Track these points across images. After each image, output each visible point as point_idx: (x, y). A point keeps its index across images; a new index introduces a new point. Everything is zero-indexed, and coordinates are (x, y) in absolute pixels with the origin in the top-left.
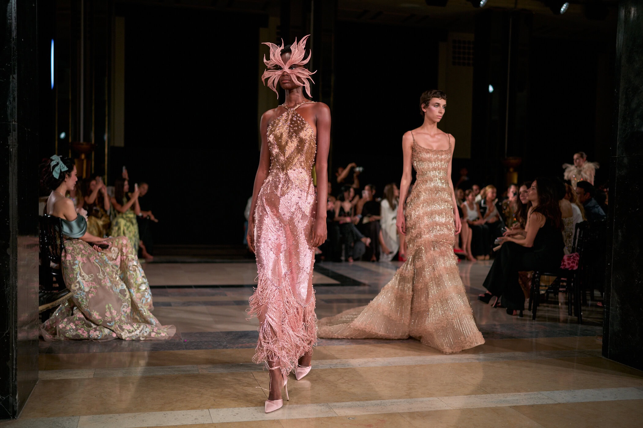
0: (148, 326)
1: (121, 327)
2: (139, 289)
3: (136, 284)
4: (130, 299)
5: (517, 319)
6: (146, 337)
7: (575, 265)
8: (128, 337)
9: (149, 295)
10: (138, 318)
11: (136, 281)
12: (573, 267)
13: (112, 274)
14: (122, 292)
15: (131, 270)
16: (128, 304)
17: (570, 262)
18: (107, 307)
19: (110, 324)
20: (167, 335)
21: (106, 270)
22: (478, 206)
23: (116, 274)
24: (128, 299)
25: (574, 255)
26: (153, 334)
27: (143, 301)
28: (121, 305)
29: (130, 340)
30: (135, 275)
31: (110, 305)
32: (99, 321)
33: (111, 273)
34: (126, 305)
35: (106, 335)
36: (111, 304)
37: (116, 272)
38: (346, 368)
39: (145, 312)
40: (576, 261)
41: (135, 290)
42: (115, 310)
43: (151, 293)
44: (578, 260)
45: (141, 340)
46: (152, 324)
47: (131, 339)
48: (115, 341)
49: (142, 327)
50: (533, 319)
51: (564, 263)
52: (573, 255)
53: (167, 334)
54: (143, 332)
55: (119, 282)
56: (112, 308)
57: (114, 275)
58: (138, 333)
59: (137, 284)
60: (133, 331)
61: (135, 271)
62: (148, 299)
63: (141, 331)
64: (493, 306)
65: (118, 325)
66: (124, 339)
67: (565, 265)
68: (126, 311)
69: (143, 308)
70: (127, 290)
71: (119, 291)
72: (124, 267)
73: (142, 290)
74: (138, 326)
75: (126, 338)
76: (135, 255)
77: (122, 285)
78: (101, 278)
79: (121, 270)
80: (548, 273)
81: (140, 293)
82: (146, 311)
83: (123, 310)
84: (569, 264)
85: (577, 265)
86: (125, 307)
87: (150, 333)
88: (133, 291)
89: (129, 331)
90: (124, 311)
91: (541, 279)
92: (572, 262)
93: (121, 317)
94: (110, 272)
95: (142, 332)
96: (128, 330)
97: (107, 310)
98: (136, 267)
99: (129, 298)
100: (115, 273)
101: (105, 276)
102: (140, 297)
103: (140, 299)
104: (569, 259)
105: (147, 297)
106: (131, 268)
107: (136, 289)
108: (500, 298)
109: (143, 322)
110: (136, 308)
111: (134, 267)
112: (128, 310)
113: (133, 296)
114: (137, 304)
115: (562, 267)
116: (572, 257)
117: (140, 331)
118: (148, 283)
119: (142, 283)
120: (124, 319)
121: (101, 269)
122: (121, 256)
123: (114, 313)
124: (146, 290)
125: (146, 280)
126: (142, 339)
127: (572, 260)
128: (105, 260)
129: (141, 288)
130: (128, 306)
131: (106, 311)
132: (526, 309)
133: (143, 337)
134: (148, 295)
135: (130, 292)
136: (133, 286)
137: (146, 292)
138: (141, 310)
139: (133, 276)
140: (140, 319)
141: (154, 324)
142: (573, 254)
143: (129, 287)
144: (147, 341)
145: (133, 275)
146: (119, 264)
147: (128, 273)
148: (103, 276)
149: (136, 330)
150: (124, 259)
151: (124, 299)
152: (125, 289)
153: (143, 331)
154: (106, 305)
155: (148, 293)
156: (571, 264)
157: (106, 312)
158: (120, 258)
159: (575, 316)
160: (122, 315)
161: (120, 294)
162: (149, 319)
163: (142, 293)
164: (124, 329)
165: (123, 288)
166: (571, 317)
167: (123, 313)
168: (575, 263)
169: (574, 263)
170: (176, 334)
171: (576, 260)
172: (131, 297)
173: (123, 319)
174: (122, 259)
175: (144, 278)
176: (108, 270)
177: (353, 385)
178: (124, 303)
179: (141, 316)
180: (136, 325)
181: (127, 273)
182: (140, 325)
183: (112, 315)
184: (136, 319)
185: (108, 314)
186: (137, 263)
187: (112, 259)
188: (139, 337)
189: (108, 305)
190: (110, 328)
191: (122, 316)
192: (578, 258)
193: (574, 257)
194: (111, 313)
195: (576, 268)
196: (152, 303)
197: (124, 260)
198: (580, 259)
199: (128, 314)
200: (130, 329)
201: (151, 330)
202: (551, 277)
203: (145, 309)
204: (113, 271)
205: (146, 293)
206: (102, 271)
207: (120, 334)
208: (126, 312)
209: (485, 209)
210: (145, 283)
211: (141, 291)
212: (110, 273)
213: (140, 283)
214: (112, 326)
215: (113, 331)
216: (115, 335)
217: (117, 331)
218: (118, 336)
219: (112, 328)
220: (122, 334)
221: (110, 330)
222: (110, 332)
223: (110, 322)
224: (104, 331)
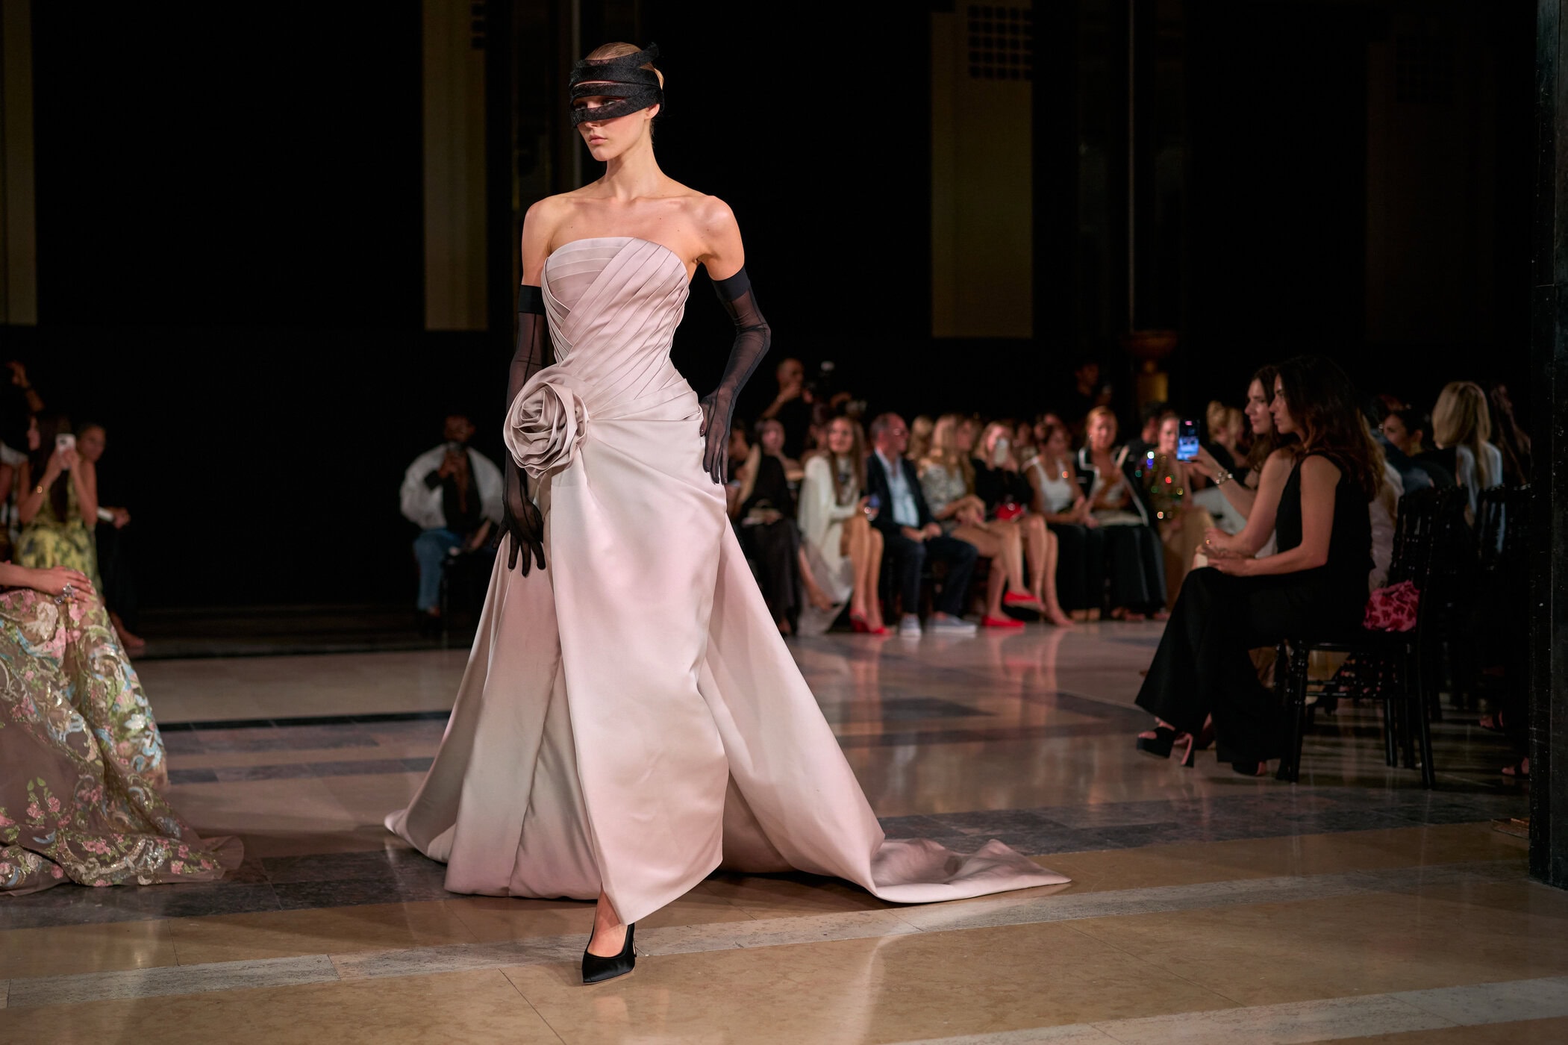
0: (158, 841)
1: (76, 848)
2: (124, 730)
3: (114, 714)
4: (99, 763)
6: (156, 875)
7: (1404, 617)
8: (100, 876)
9: (155, 745)
10: (126, 819)
11: (113, 704)
12: (1397, 623)
13: (42, 688)
15: (98, 672)
16: (96, 777)
17: (1390, 609)
18: (31, 788)
19: (45, 838)
20: (219, 867)
21: (24, 675)
22: (1072, 469)
23: (56, 686)
24: (93, 762)
25: (1402, 588)
26: (176, 866)
27: (136, 764)
28: (77, 780)
29: (107, 887)
30: (109, 688)
31: (41, 783)
32: (8, 831)
33: (40, 683)
34: (90, 780)
35: (31, 876)
36: (42, 779)
37: (54, 680)
38: (788, 947)
39: (148, 798)
40: (1407, 607)
41: (112, 733)
42: (57, 799)
43: (160, 741)
44: (1413, 603)
45: (140, 885)
46: (173, 836)
47: (110, 883)
48: (60, 890)
49: (141, 844)
51: (1374, 613)
52: (1397, 590)
53: (221, 864)
54: (146, 861)
55: (65, 710)
56: (46, 791)
57: (49, 691)
58: (131, 864)
59: (118, 716)
60: (113, 860)
61: (110, 673)
62: (153, 757)
63: (140, 856)
65: (67, 841)
66: (86, 883)
67: (1377, 619)
68: (90, 798)
69: (141, 786)
70: (90, 735)
71: (65, 740)
72: (76, 665)
73: (133, 733)
74: (131, 843)
75: (94, 880)
76: (109, 628)
77: (73, 721)
78: (10, 700)
79: (67, 675)
80: (1327, 644)
81: (128, 740)
82: (150, 794)
83: (78, 795)
84: (1386, 614)
85: (1410, 619)
86: (88, 787)
87: (167, 862)
88: (106, 734)
89: (102, 858)
90: (81, 798)
91: (1309, 661)
92: (1396, 611)
93: (74, 817)
94: (35, 681)
95: (142, 863)
96: (98, 857)
97: (32, 797)
98: (112, 662)
99: (97, 759)
100: (52, 682)
101: (24, 692)
102: (129, 752)
103: (130, 759)
104: (1387, 599)
105: (150, 753)
106: (97, 667)
107: (116, 729)
109: (141, 832)
110: (119, 788)
111: (107, 662)
112: (97, 793)
113: (110, 749)
114: (121, 773)
115: (1368, 625)
116: (1396, 594)
117: (135, 857)
118: (151, 709)
119: (132, 712)
120: (83, 822)
121: (9, 671)
122: (67, 629)
123: (55, 807)
124: (147, 733)
125: (143, 702)
126: (143, 881)
127: (1396, 603)
128: (18, 643)
129: (130, 724)
130: (96, 785)
131: (29, 799)
133: (146, 877)
134: (150, 746)
135: (99, 740)
136: (106, 720)
137: (147, 737)
138: (135, 793)
139: (105, 690)
140: (133, 819)
141: (178, 835)
142: (1398, 585)
143: (92, 726)
144: (159, 888)
145: (106, 687)
146: (60, 654)
147: (89, 681)
148: (15, 694)
149: (122, 855)
150: (76, 640)
151: (82, 764)
152: (85, 730)
153: (144, 857)
154: (29, 783)
155: (153, 740)
156: (1394, 616)
157: (28, 805)
158: (63, 637)
160: (76, 810)
161: (68, 747)
162: (161, 820)
163: (136, 741)
164: (88, 852)
165: (77, 730)
167: (79, 806)
168: (1406, 612)
169: (1403, 613)
170: (244, 863)
171: (1406, 603)
172: (104, 755)
173: (79, 824)
174: (70, 640)
175: (139, 694)
176: (30, 674)
177: (822, 998)
178: (81, 773)
179: (133, 812)
180: (124, 838)
181: (86, 682)
182: (135, 841)
183: (47, 814)
184: (119, 820)
185: (34, 811)
186: (117, 651)
187: (38, 638)
188: (135, 877)
189: (36, 784)
190: (45, 852)
191: (77, 818)
192: (1415, 598)
193: (1401, 594)
194: (44, 808)
195: (1407, 626)
196: (164, 771)
197: (74, 642)
198: (1420, 599)
200: (105, 853)
201: (171, 855)
202: (1330, 654)
203: (148, 790)
204: (44, 679)
205: (148, 742)
206: (10, 680)
207: (76, 870)
208: (89, 802)
209: (1090, 475)
210: (142, 710)
211: (129, 735)
212: (36, 685)
213: (126, 710)
214: (49, 845)
215: (53, 861)
216: (58, 874)
217: (65, 861)
218: (69, 875)
219: (50, 852)
220: (82, 869)
221: (44, 857)
222: (44, 863)
223: (42, 835)
224: (25, 862)
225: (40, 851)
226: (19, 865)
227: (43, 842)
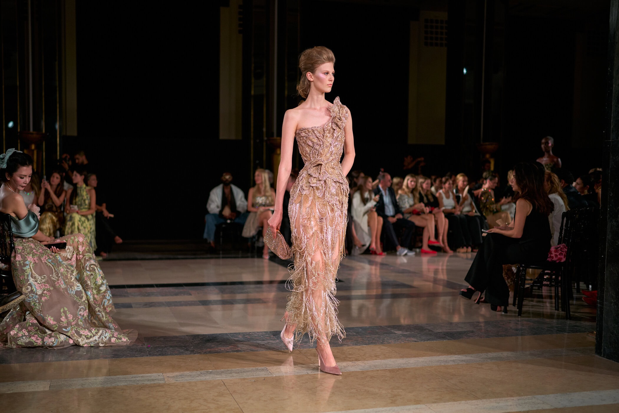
1: (78, 333)
2: (99, 290)
4: (86, 302)
5: (502, 315)
6: (106, 343)
7: (562, 257)
8: (86, 343)
9: (109, 296)
10: (97, 322)
11: (96, 281)
12: (560, 259)
13: (67, 275)
14: (78, 293)
15: (88, 271)
16: (85, 307)
18: (62, 310)
20: (128, 340)
21: (60, 270)
24: (84, 301)
25: (562, 246)
26: (113, 340)
28: (78, 308)
30: (94, 276)
31: (66, 309)
32: (54, 326)
34: (82, 308)
35: (62, 342)
36: (66, 307)
39: (103, 317)
42: (71, 314)
43: (111, 295)
45: (100, 346)
47: (89, 345)
50: (518, 315)
51: (552, 255)
55: (75, 283)
56: (67, 312)
57: (69, 275)
58: (97, 339)
59: (97, 285)
62: (109, 300)
64: (476, 302)
65: (74, 330)
66: (81, 345)
67: (553, 258)
68: (84, 315)
69: (100, 312)
70: (83, 292)
72: (80, 267)
73: (102, 292)
74: (97, 331)
76: (92, 254)
77: (78, 286)
78: (55, 279)
79: (77, 270)
84: (556, 256)
86: (82, 310)
87: (110, 338)
88: (89, 293)
90: (81, 315)
93: (77, 321)
94: (64, 272)
95: (101, 338)
98: (94, 266)
99: (86, 300)
100: (70, 273)
101: (59, 277)
102: (102, 298)
104: (556, 250)
106: (88, 269)
107: (97, 290)
108: (484, 293)
109: (102, 327)
112: (86, 313)
113: (90, 298)
114: (94, 307)
116: (560, 248)
117: (98, 336)
118: (107, 284)
119: (102, 284)
121: (55, 270)
123: (70, 317)
124: (106, 292)
125: (105, 281)
127: (560, 252)
128: (59, 260)
129: (101, 288)
130: (85, 310)
131: (62, 315)
132: (510, 304)
133: (102, 344)
135: (86, 294)
138: (99, 315)
139: (92, 276)
140: (99, 323)
143: (85, 289)
146: (74, 264)
148: (56, 277)
149: (94, 336)
151: (80, 302)
152: (82, 290)
153: (102, 336)
154: (61, 309)
155: (108, 294)
156: (559, 256)
157: (61, 317)
158: (75, 257)
159: (562, 311)
161: (76, 296)
162: (107, 324)
164: (81, 334)
165: (79, 290)
166: (558, 312)
167: (80, 317)
171: (563, 252)
172: (88, 300)
173: (80, 323)
174: (78, 258)
175: (103, 278)
176: (62, 270)
178: (80, 306)
179: (99, 320)
180: (95, 330)
183: (68, 320)
184: (94, 323)
186: (95, 262)
187: (66, 258)
188: (98, 343)
189: (64, 309)
191: (79, 320)
192: (566, 250)
194: (67, 317)
195: (563, 260)
197: (80, 259)
199: (85, 318)
200: (88, 335)
201: (111, 336)
202: (536, 270)
204: (67, 272)
206: (55, 272)
207: (77, 340)
210: (104, 284)
212: (65, 274)
213: (100, 284)
214: (68, 332)
215: (69, 337)
216: (71, 342)
217: (73, 337)
218: (75, 342)
219: (69, 334)
220: (80, 340)
221: (67, 336)
222: (66, 338)
223: (66, 328)
224: (60, 337)
225: (65, 333)
226: (57, 338)
227: (66, 330)
